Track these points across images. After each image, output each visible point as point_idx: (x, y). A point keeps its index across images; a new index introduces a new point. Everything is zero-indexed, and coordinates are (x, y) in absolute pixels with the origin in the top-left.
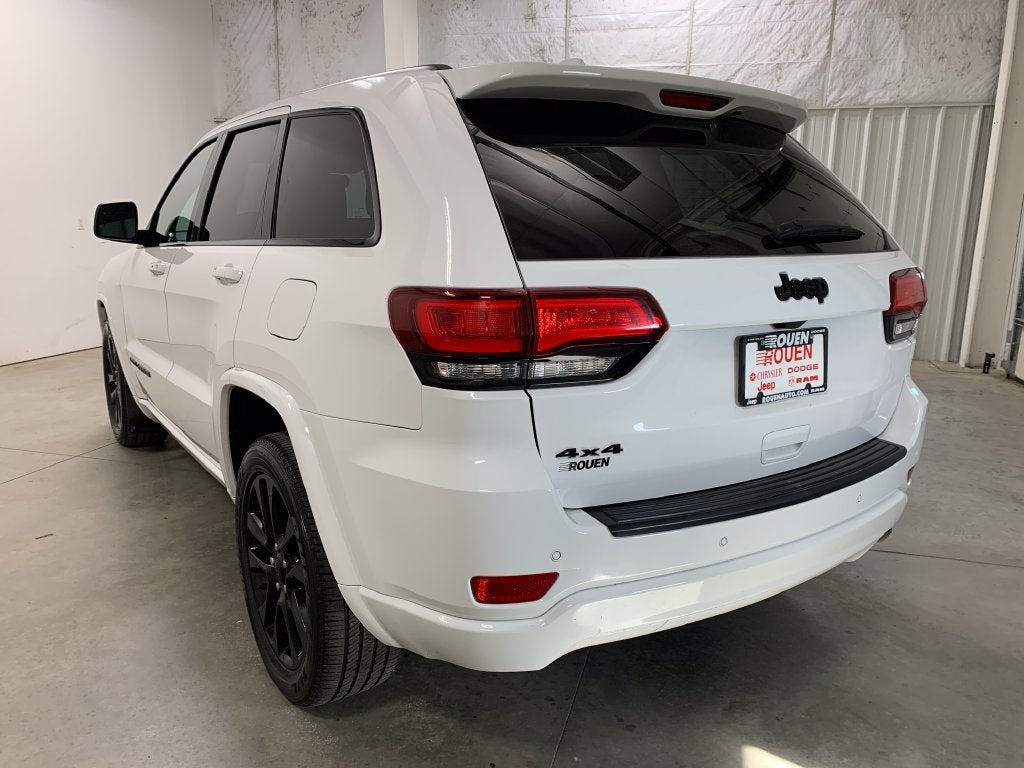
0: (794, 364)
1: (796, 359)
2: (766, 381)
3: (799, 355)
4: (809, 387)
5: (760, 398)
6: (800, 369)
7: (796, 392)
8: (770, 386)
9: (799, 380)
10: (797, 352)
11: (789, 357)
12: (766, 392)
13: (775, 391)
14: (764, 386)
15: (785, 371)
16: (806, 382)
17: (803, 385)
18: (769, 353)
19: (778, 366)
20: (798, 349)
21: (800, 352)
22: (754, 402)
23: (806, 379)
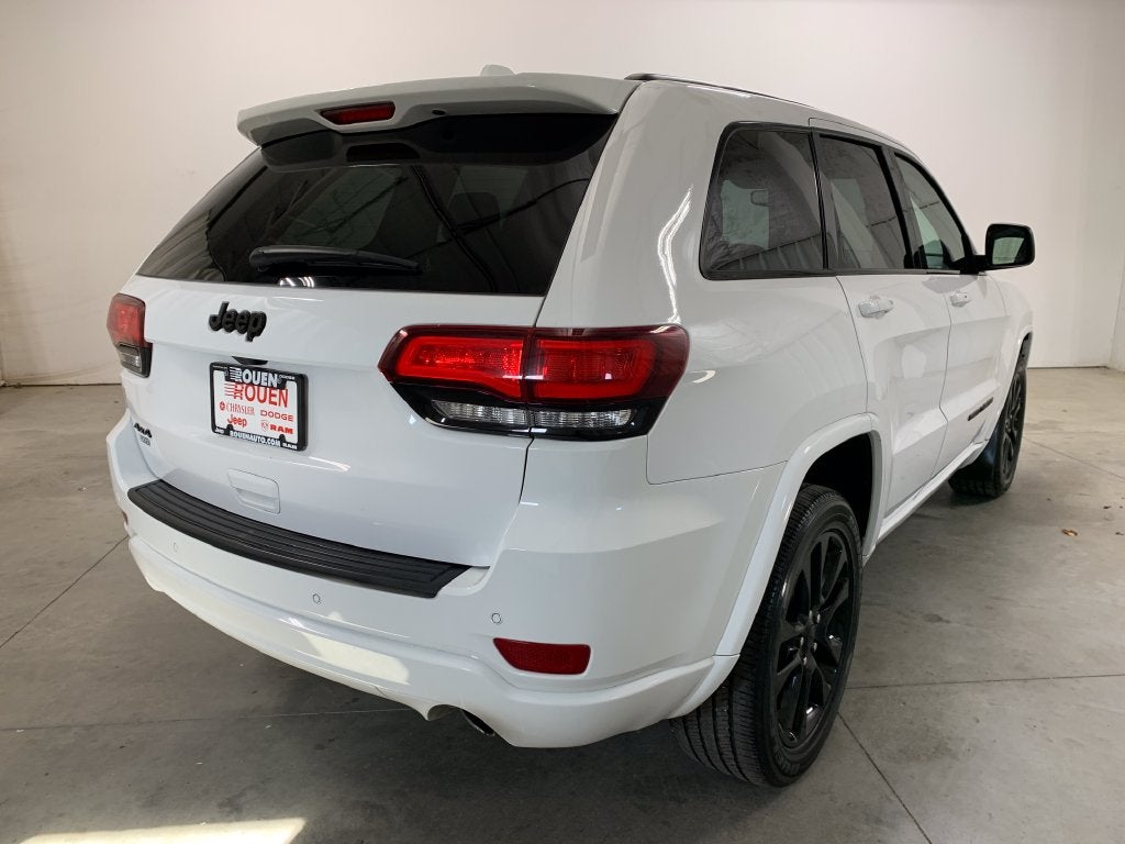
0: (267, 406)
1: (271, 402)
2: (237, 415)
3: (273, 399)
4: (282, 439)
5: (228, 430)
6: (274, 415)
7: (266, 438)
8: (243, 422)
9: (273, 427)
10: (271, 395)
11: (262, 398)
12: (236, 427)
13: (245, 429)
14: (235, 420)
15: (257, 412)
16: (281, 433)
17: (277, 434)
18: (239, 387)
19: (250, 404)
20: (273, 392)
21: (275, 396)
22: (222, 431)
23: (280, 429)
